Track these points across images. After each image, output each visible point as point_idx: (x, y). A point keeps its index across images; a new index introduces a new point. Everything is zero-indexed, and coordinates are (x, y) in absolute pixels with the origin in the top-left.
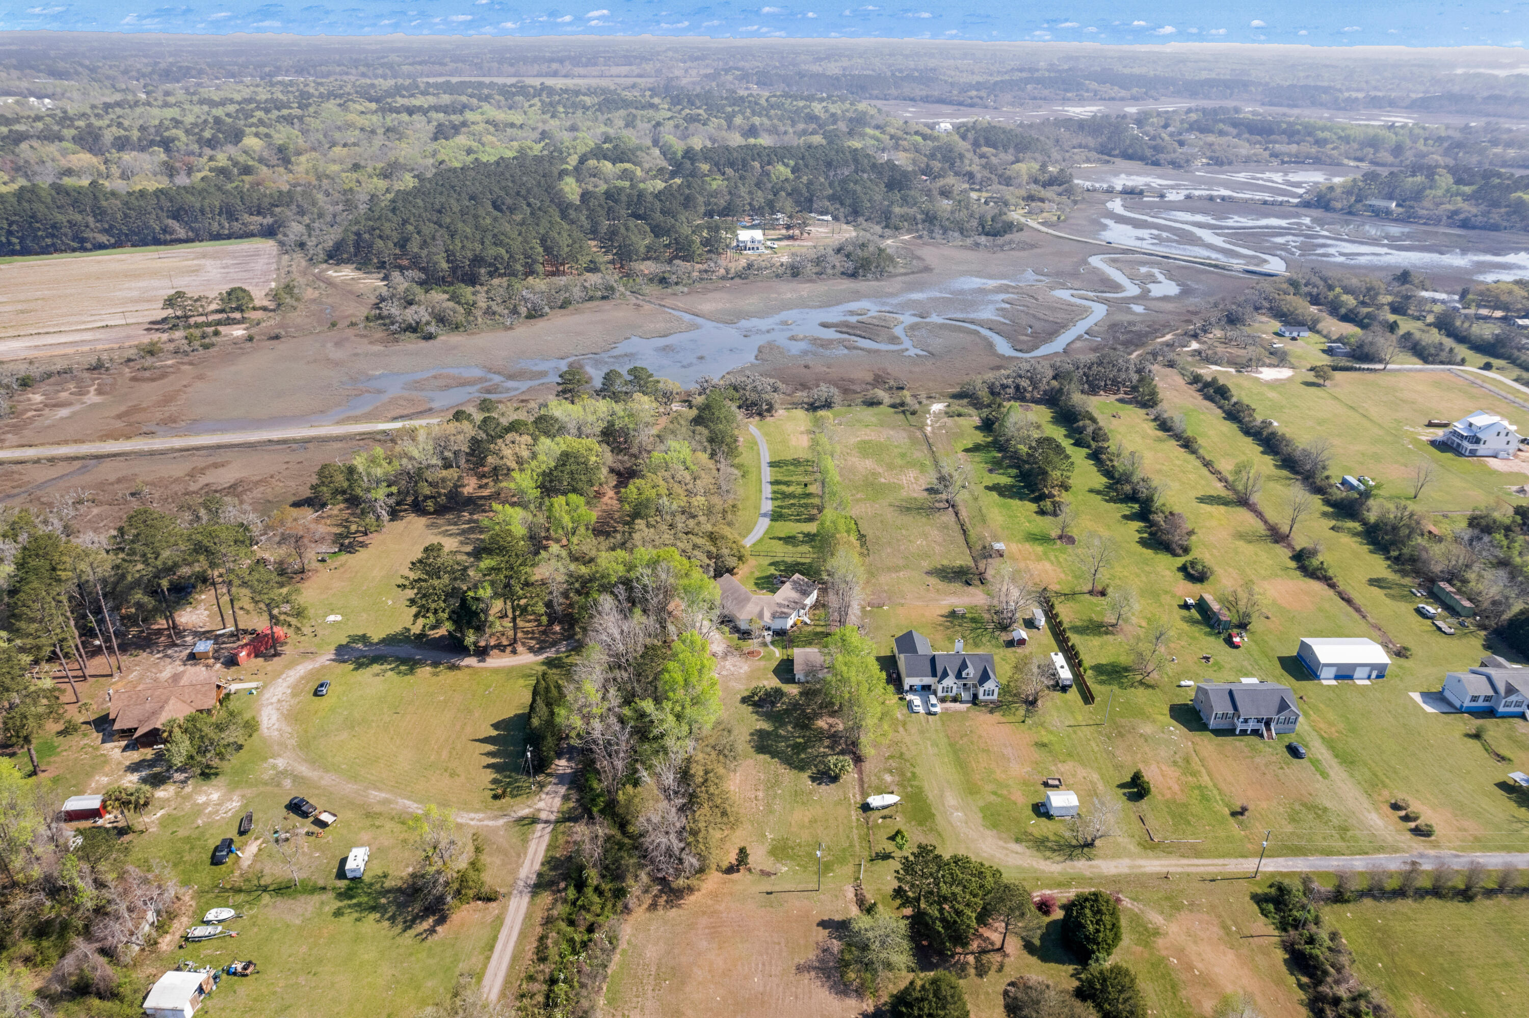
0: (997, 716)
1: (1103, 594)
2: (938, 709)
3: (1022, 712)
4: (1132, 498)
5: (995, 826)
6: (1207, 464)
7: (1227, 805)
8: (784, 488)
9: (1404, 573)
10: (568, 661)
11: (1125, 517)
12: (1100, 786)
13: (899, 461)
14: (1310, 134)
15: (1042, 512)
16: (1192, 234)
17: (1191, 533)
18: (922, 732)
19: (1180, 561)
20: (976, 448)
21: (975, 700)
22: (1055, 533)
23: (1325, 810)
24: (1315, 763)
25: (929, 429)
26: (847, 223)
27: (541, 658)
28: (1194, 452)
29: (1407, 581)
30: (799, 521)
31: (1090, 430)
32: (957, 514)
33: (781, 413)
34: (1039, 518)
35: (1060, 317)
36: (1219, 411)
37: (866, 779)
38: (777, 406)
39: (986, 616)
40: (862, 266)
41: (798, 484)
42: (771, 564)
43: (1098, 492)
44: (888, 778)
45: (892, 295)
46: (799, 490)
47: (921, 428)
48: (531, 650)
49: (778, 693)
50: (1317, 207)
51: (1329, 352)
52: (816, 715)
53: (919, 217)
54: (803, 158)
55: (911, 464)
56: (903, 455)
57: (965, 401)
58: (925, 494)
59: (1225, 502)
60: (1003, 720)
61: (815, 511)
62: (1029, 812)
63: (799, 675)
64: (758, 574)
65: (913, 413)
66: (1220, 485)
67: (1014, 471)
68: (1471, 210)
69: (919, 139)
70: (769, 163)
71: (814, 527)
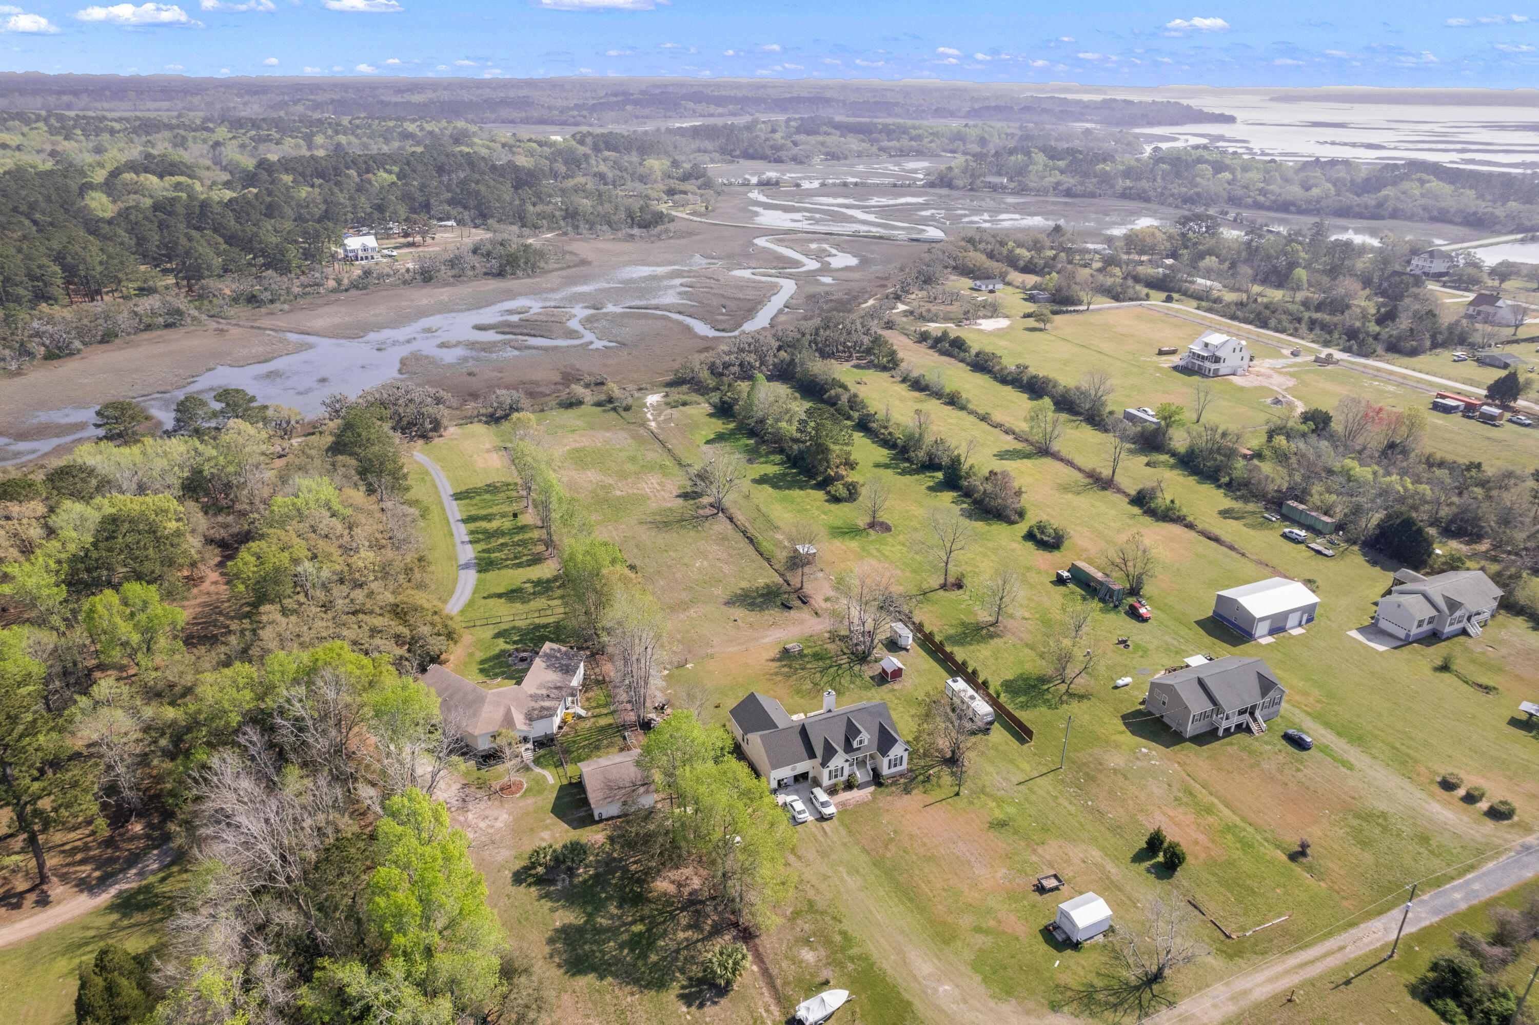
0: (917, 797)
1: (959, 586)
2: (830, 810)
3: (947, 779)
4: (930, 465)
5: (1008, 991)
6: (984, 418)
7: (1278, 846)
8: (484, 524)
9: (1245, 499)
11: (930, 489)
12: (1113, 870)
13: (630, 467)
14: (904, 133)
15: (835, 499)
16: (843, 214)
17: (1019, 493)
18: (824, 854)
19: (1022, 528)
20: (720, 438)
21: (877, 779)
22: (862, 521)
23: (1384, 815)
24: (1325, 750)
25: (653, 424)
26: (476, 227)
27: (107, 897)
28: (963, 408)
29: (1251, 507)
30: (519, 565)
31: (844, 398)
32: (731, 519)
33: (452, 431)
34: (834, 507)
35: (750, 294)
36: (962, 365)
37: (774, 971)
38: (445, 422)
39: (831, 647)
40: (509, 263)
41: (503, 515)
42: (498, 635)
43: (886, 466)
44: (808, 956)
45: (552, 290)
46: (507, 524)
47: (644, 424)
48: (82, 886)
49: (576, 850)
50: (941, 187)
51: (1031, 299)
52: (648, 875)
53: (557, 213)
54: (408, 163)
55: (648, 468)
56: (632, 459)
57: (685, 388)
58: (680, 501)
59: (1028, 456)
60: (929, 799)
61: (541, 548)
62: (1043, 948)
63: (600, 808)
64: (480, 655)
65: (627, 409)
66: (1010, 438)
67: (778, 458)
68: (1069, 181)
69: (535, 145)
70: (368, 171)
71: (547, 570)
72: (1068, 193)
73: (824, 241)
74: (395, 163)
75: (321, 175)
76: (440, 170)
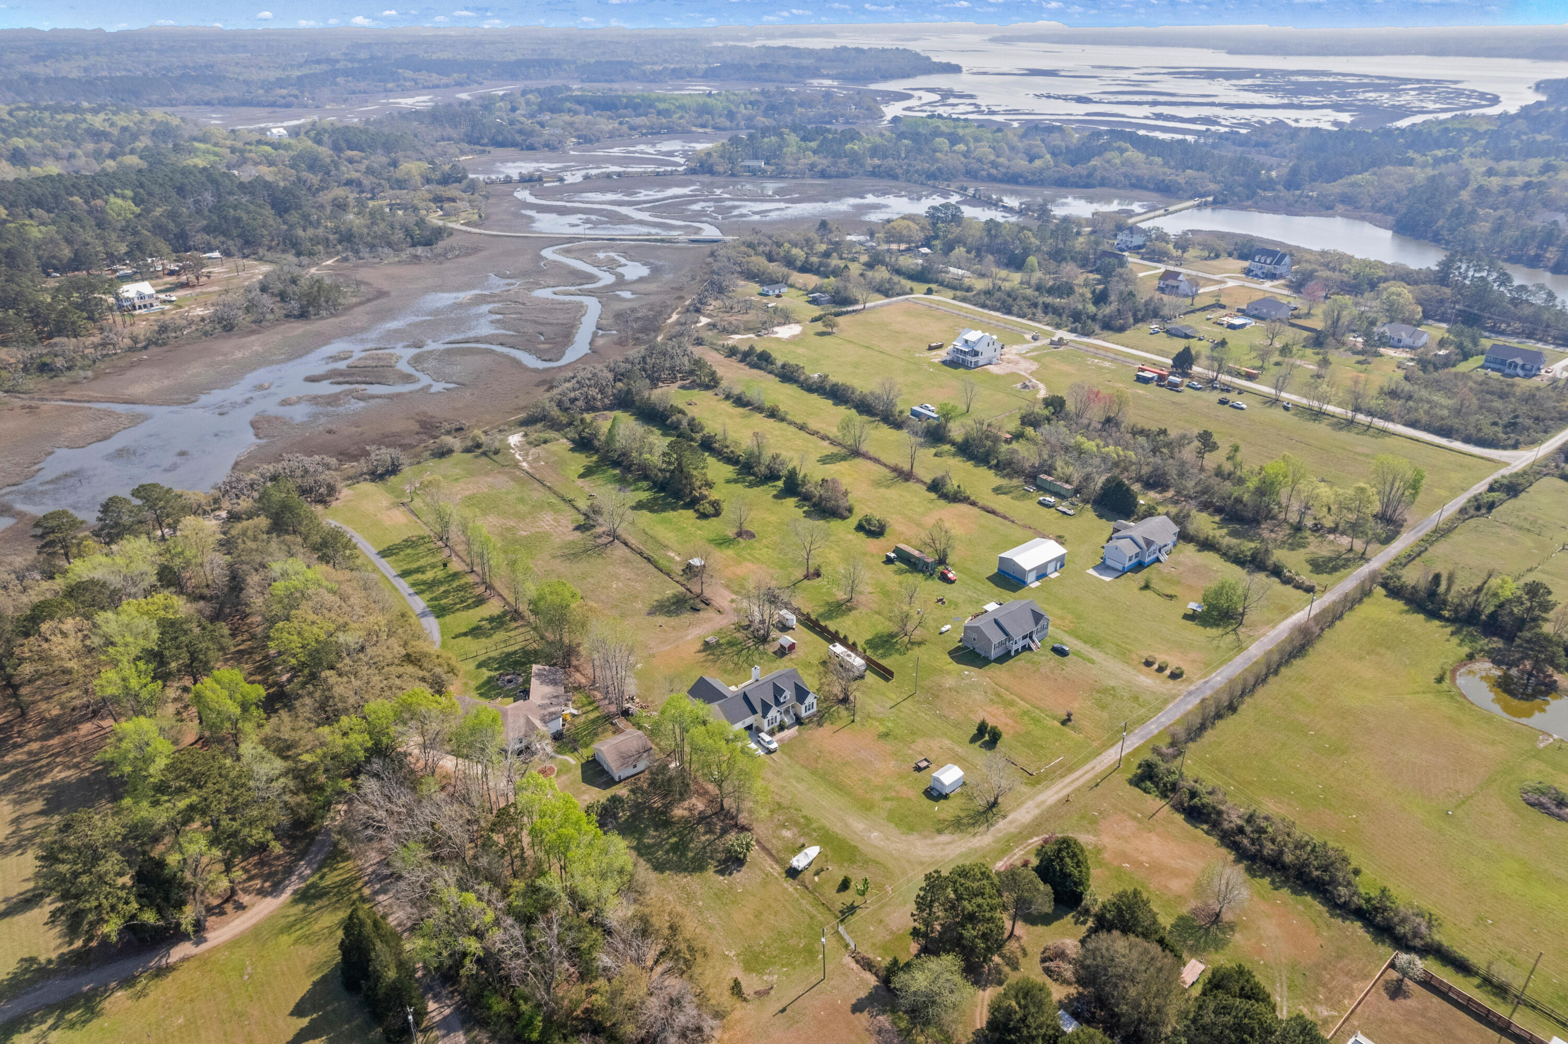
0: (827, 727)
1: (818, 574)
2: (774, 746)
3: (844, 713)
4: (772, 476)
5: (911, 829)
6: (802, 428)
7: (1054, 718)
8: (420, 577)
9: (1010, 476)
10: (324, 883)
11: (775, 497)
12: (959, 750)
13: (522, 508)
14: (650, 107)
15: (704, 516)
16: (617, 213)
17: (846, 494)
18: (777, 774)
19: (853, 521)
20: (590, 471)
21: (799, 721)
22: (731, 532)
23: (1113, 688)
24: (1078, 654)
25: (525, 464)
26: (245, 257)
27: (286, 895)
28: (783, 420)
29: (1015, 482)
30: (468, 607)
31: (685, 423)
32: (626, 544)
33: (345, 493)
34: (704, 523)
35: (562, 317)
36: (771, 376)
37: (769, 846)
38: (335, 485)
39: (739, 635)
40: (309, 304)
41: (433, 566)
42: (479, 666)
43: (736, 481)
44: (787, 834)
45: (363, 329)
46: (440, 574)
47: (516, 465)
48: (262, 893)
50: (703, 173)
51: (814, 301)
52: (667, 807)
53: (331, 237)
55: (539, 507)
56: (521, 500)
57: (539, 426)
58: (578, 533)
59: (844, 458)
60: (836, 727)
61: (481, 589)
62: (927, 802)
63: (617, 774)
64: (474, 684)
65: (496, 452)
66: (826, 443)
67: (645, 484)
68: (823, 162)
69: (268, 149)
70: (94, 195)
71: (493, 608)
72: (823, 175)
73: (612, 248)
74: (124, 186)
75: (39, 204)
76: (181, 190)
